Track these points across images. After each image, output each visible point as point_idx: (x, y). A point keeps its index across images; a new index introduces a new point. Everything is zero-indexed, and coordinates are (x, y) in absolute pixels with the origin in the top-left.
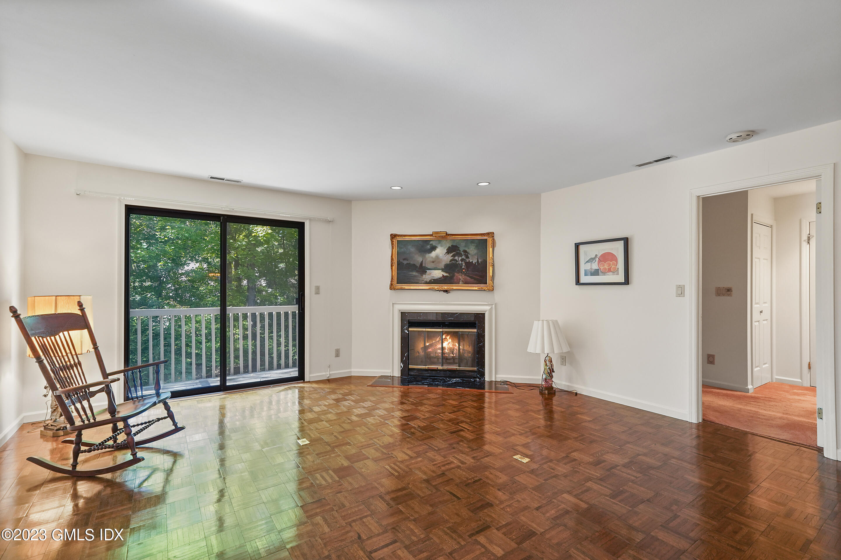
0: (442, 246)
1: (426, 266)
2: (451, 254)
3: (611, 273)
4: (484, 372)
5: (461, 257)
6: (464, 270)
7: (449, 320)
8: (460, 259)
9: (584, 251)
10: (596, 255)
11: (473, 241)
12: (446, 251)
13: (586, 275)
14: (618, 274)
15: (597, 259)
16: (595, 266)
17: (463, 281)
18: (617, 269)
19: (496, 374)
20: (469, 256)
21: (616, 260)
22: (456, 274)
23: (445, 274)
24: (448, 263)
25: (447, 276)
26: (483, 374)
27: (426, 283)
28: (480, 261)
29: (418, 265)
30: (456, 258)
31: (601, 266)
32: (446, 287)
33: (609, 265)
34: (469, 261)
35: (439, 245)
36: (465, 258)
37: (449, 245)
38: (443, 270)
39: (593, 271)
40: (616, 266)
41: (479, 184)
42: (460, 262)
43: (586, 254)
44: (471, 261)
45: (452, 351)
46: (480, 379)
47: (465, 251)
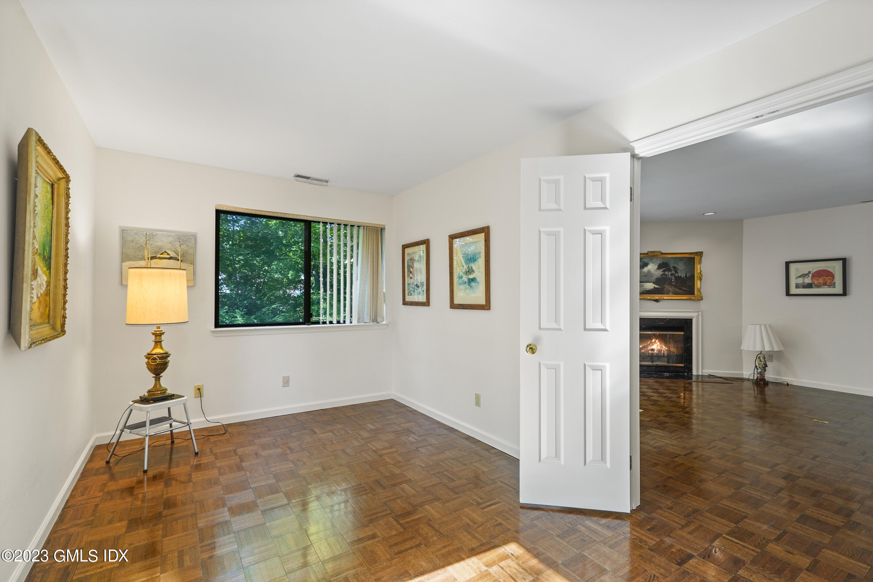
0: (653, 263)
2: (662, 270)
3: (826, 287)
4: (692, 368)
6: (673, 283)
7: (659, 324)
8: (670, 273)
9: (796, 269)
10: (810, 272)
11: (681, 259)
12: (657, 267)
13: (798, 287)
14: (834, 287)
15: (811, 275)
16: (808, 280)
17: (672, 292)
18: (834, 283)
19: (702, 369)
20: (678, 271)
21: (833, 277)
22: (666, 286)
23: (656, 286)
24: (659, 277)
25: (657, 288)
26: (690, 370)
28: (688, 275)
30: (667, 273)
31: (815, 281)
32: (657, 297)
33: (825, 280)
34: (678, 275)
35: (651, 262)
36: (674, 273)
37: (659, 262)
38: (654, 283)
40: (833, 281)
42: (670, 276)
43: (797, 270)
44: (680, 275)
45: (660, 351)
46: (688, 373)
47: (674, 267)
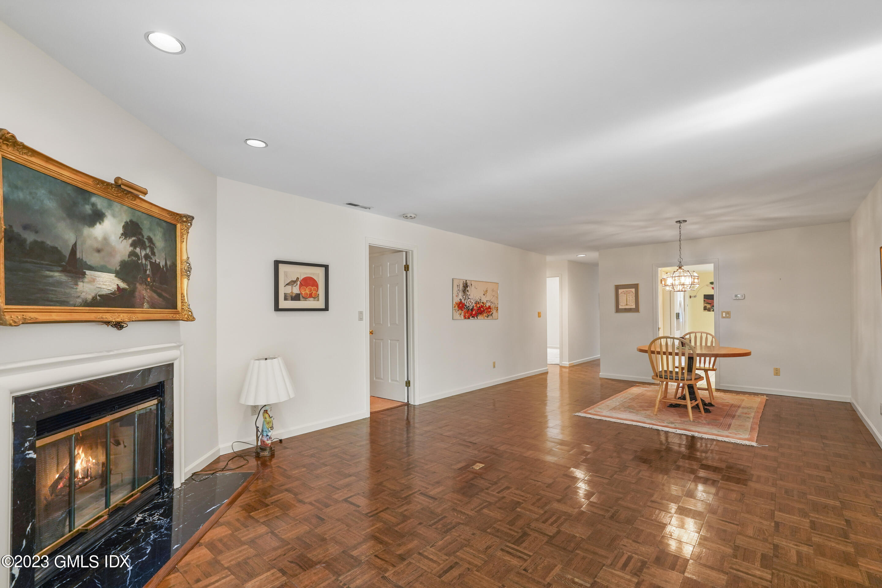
1: (84, 260)
2: (130, 241)
3: (312, 299)
4: (173, 474)
5: (145, 249)
6: (149, 280)
8: (143, 253)
9: (285, 272)
10: (298, 278)
13: (286, 299)
14: (318, 300)
15: (299, 283)
16: (296, 290)
17: (148, 302)
18: (317, 295)
19: (185, 468)
20: (155, 250)
21: (317, 286)
22: (138, 285)
24: (126, 258)
25: (124, 289)
27: (86, 304)
28: (167, 263)
29: (67, 253)
30: (138, 250)
31: (303, 291)
32: (119, 314)
33: (311, 290)
34: (155, 261)
36: (150, 253)
38: (118, 274)
39: (294, 295)
40: (317, 292)
41: (249, 142)
42: (144, 261)
43: (286, 274)
44: (158, 261)
47: (150, 239)
